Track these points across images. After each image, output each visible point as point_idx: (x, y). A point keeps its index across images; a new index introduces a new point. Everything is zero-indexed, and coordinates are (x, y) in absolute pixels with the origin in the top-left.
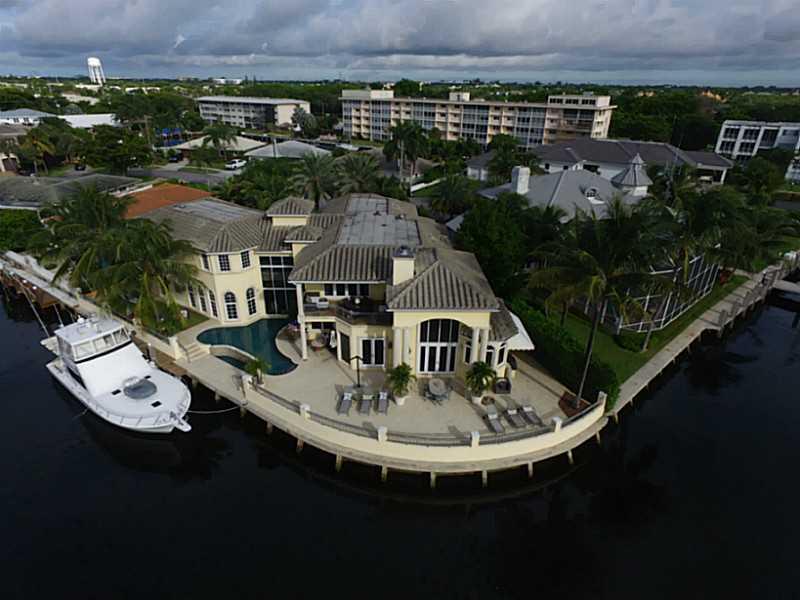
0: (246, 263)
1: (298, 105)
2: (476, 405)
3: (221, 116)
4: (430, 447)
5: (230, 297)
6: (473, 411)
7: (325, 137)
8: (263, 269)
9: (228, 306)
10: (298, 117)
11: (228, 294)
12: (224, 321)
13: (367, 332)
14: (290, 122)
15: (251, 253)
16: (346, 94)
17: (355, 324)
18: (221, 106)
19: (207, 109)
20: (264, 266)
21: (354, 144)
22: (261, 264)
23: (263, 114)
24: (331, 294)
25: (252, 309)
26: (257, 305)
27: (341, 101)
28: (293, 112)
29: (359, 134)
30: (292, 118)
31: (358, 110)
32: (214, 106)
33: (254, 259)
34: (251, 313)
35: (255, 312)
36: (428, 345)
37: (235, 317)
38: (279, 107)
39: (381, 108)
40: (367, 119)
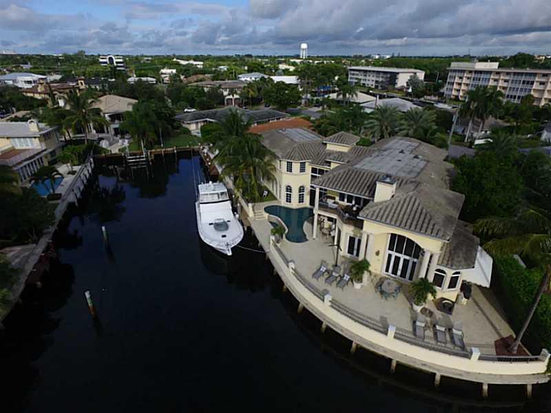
0: (303, 169)
1: (415, 73)
2: (415, 311)
3: (361, 79)
4: (357, 323)
5: (289, 189)
6: (409, 315)
7: (429, 97)
8: (312, 176)
9: (287, 194)
10: (413, 82)
11: (289, 186)
12: (283, 202)
13: (353, 231)
14: (405, 85)
15: (307, 164)
16: (454, 65)
17: (346, 223)
18: (362, 73)
19: (353, 74)
20: (313, 174)
21: (449, 104)
22: (312, 172)
23: (388, 79)
24: (343, 200)
25: (301, 200)
26: (305, 198)
27: (448, 71)
28: (409, 78)
29: (457, 97)
30: (407, 83)
31: (461, 78)
32: (358, 73)
33: (308, 168)
34: (300, 202)
35: (303, 202)
36: (394, 254)
37: (290, 202)
38: (400, 74)
39: (482, 76)
40: (467, 85)
